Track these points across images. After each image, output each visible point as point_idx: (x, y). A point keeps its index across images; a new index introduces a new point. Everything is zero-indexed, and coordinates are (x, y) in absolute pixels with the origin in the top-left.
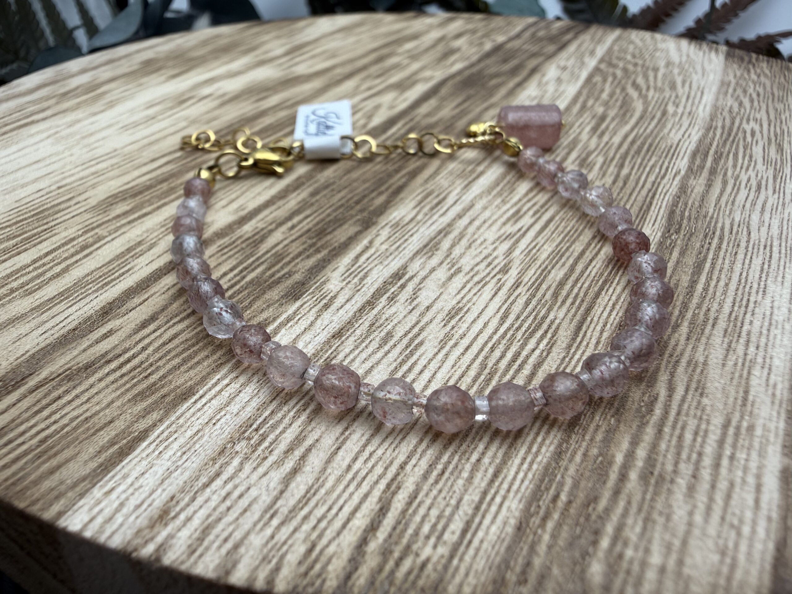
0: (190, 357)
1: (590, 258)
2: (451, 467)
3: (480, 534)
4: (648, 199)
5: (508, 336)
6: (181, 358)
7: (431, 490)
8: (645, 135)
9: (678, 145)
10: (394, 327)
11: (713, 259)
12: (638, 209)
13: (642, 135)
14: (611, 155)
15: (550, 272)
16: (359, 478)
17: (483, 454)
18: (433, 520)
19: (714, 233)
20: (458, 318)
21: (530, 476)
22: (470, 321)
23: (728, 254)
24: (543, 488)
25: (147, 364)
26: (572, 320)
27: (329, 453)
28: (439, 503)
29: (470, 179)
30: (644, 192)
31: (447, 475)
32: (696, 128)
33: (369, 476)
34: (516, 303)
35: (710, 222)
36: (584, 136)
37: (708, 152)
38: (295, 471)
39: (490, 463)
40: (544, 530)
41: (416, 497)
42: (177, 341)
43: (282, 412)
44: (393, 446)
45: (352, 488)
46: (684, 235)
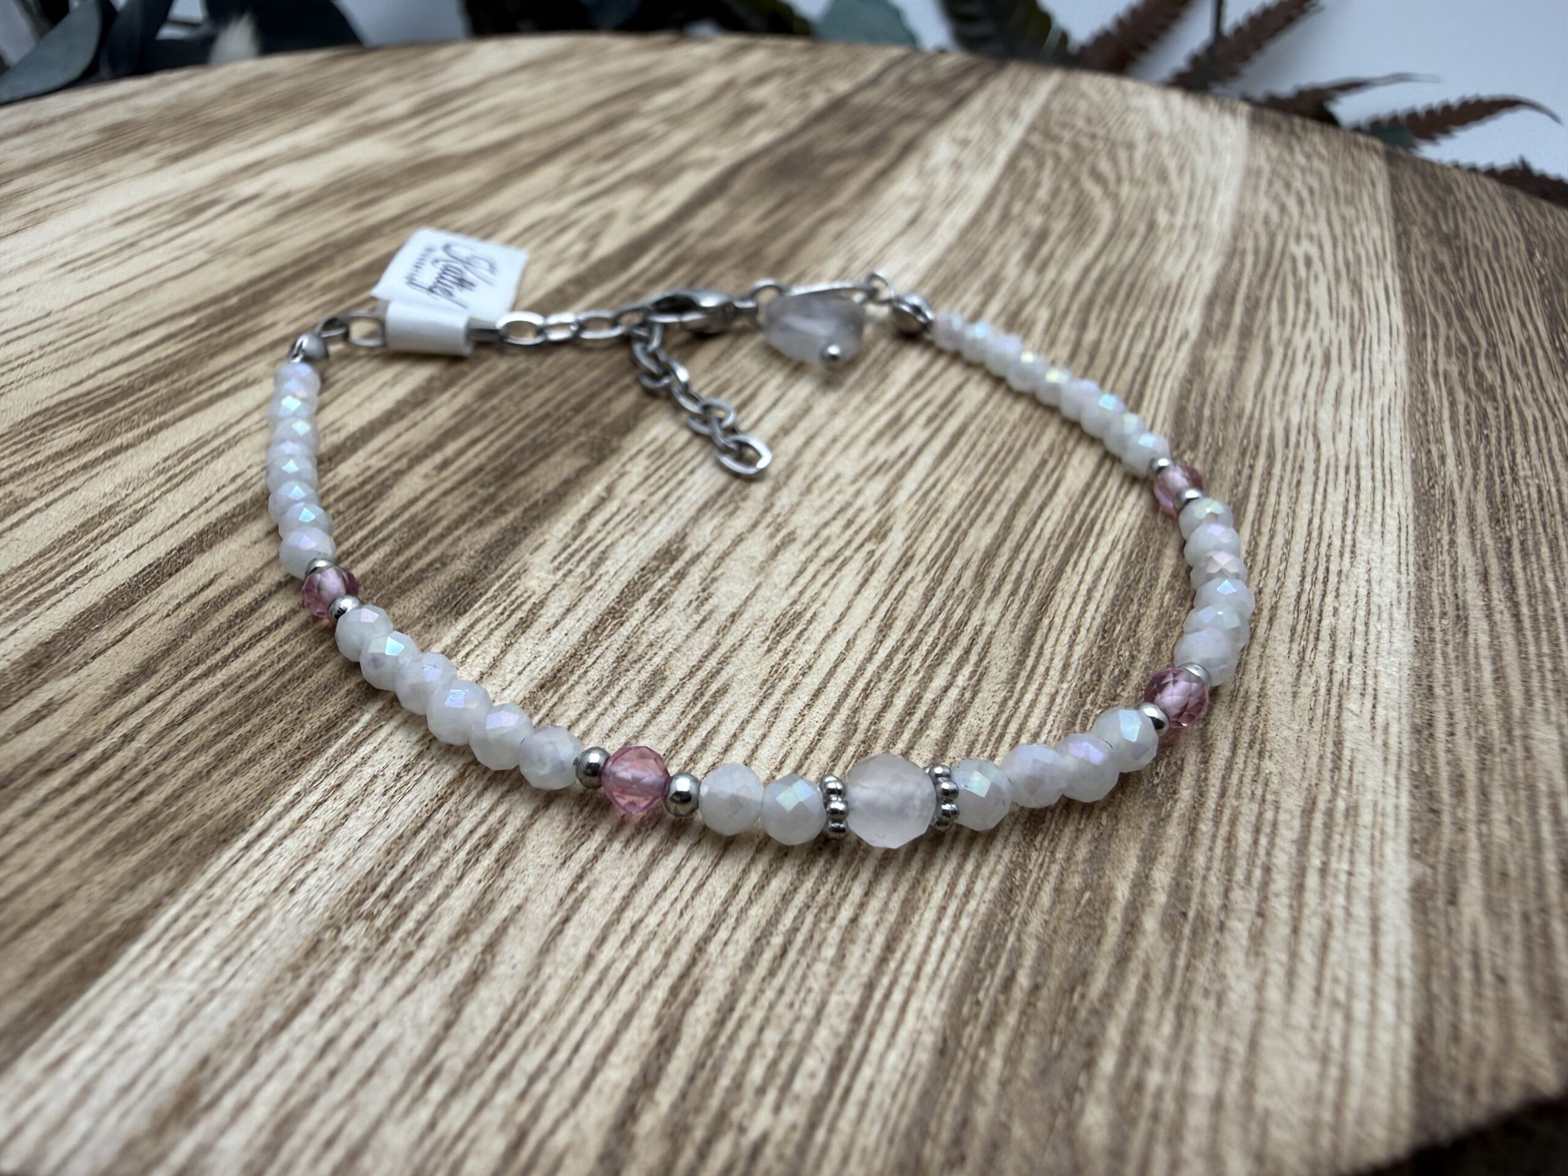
0: (234, 749)
1: (1038, 503)
2: (800, 938)
3: (867, 1072)
4: (1136, 387)
7: (761, 992)
8: (1120, 266)
9: (1179, 285)
10: (667, 660)
11: (1260, 496)
13: (1115, 267)
14: (1063, 304)
15: (965, 534)
16: (612, 980)
17: (862, 905)
18: (771, 1053)
19: (1257, 448)
20: (793, 634)
21: (956, 942)
22: (819, 639)
23: (1285, 486)
24: (982, 965)
26: (1014, 625)
27: (547, 932)
28: (780, 1017)
30: (1128, 374)
31: (792, 955)
32: (1209, 252)
33: (633, 973)
34: (906, 599)
35: (1249, 426)
36: (1011, 271)
37: (1233, 298)
38: (475, 977)
39: (877, 924)
40: (991, 1051)
41: (732, 1009)
42: (200, 718)
43: (441, 854)
44: (679, 906)
45: (598, 1002)
46: (1206, 453)
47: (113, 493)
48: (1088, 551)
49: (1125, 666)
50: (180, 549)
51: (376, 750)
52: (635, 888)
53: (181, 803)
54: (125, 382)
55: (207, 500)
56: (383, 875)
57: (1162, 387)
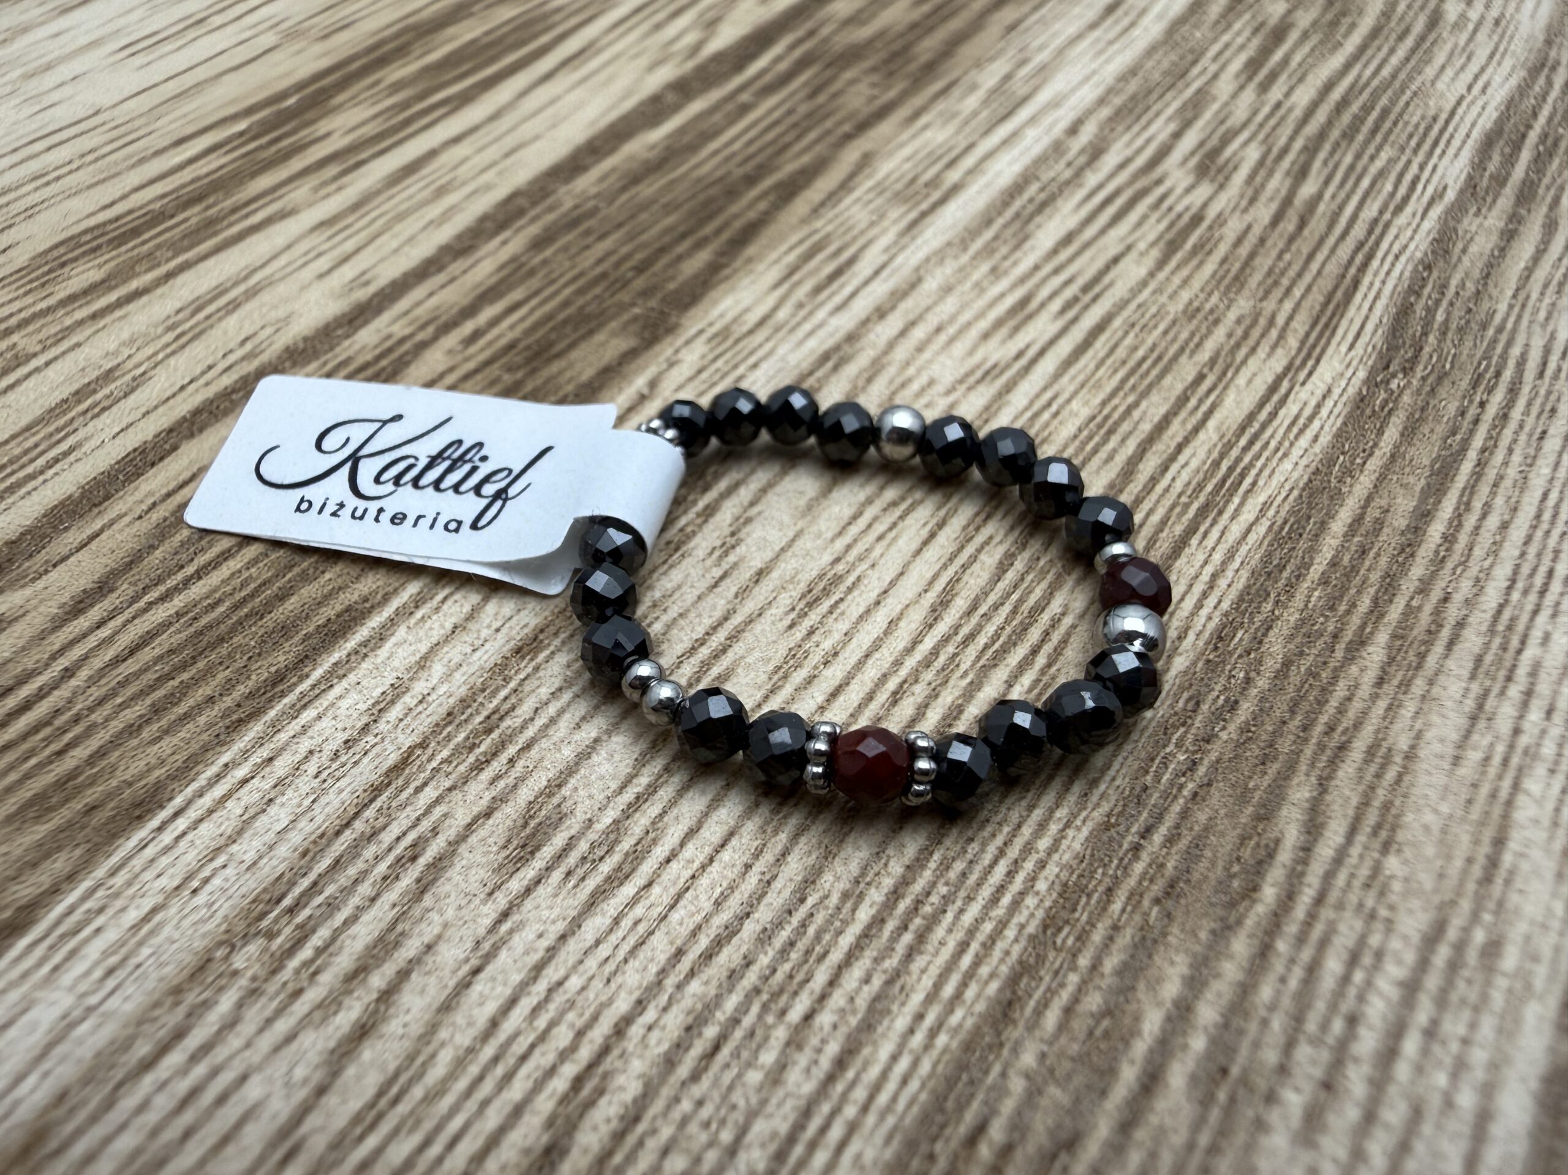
0: (173, 699)
1: (1179, 439)
2: (738, 1034)
4: (1353, 271)
5: (942, 659)
6: (148, 701)
7: (677, 1100)
8: (1375, 83)
9: (1452, 113)
11: (1483, 450)
12: (1321, 299)
13: (1367, 84)
14: (1282, 140)
16: (510, 1060)
19: (1498, 374)
20: (826, 604)
21: (925, 1066)
22: (856, 615)
23: (1523, 437)
24: (949, 1104)
25: (67, 716)
27: (452, 983)
28: (691, 1138)
29: (925, 205)
30: (1344, 252)
31: (723, 1056)
32: (1508, 63)
33: (537, 1052)
34: (976, 567)
35: (1494, 341)
36: (1225, 87)
37: (1524, 136)
38: (363, 1032)
41: (637, 1119)
42: (147, 655)
43: (360, 865)
44: (610, 967)
45: (487, 1087)
46: (1424, 379)
47: (116, 353)
49: (1234, 693)
50: (170, 431)
51: (319, 717)
52: (563, 938)
53: (104, 763)
54: (157, 206)
55: (210, 368)
56: (292, 884)
57: (1388, 273)
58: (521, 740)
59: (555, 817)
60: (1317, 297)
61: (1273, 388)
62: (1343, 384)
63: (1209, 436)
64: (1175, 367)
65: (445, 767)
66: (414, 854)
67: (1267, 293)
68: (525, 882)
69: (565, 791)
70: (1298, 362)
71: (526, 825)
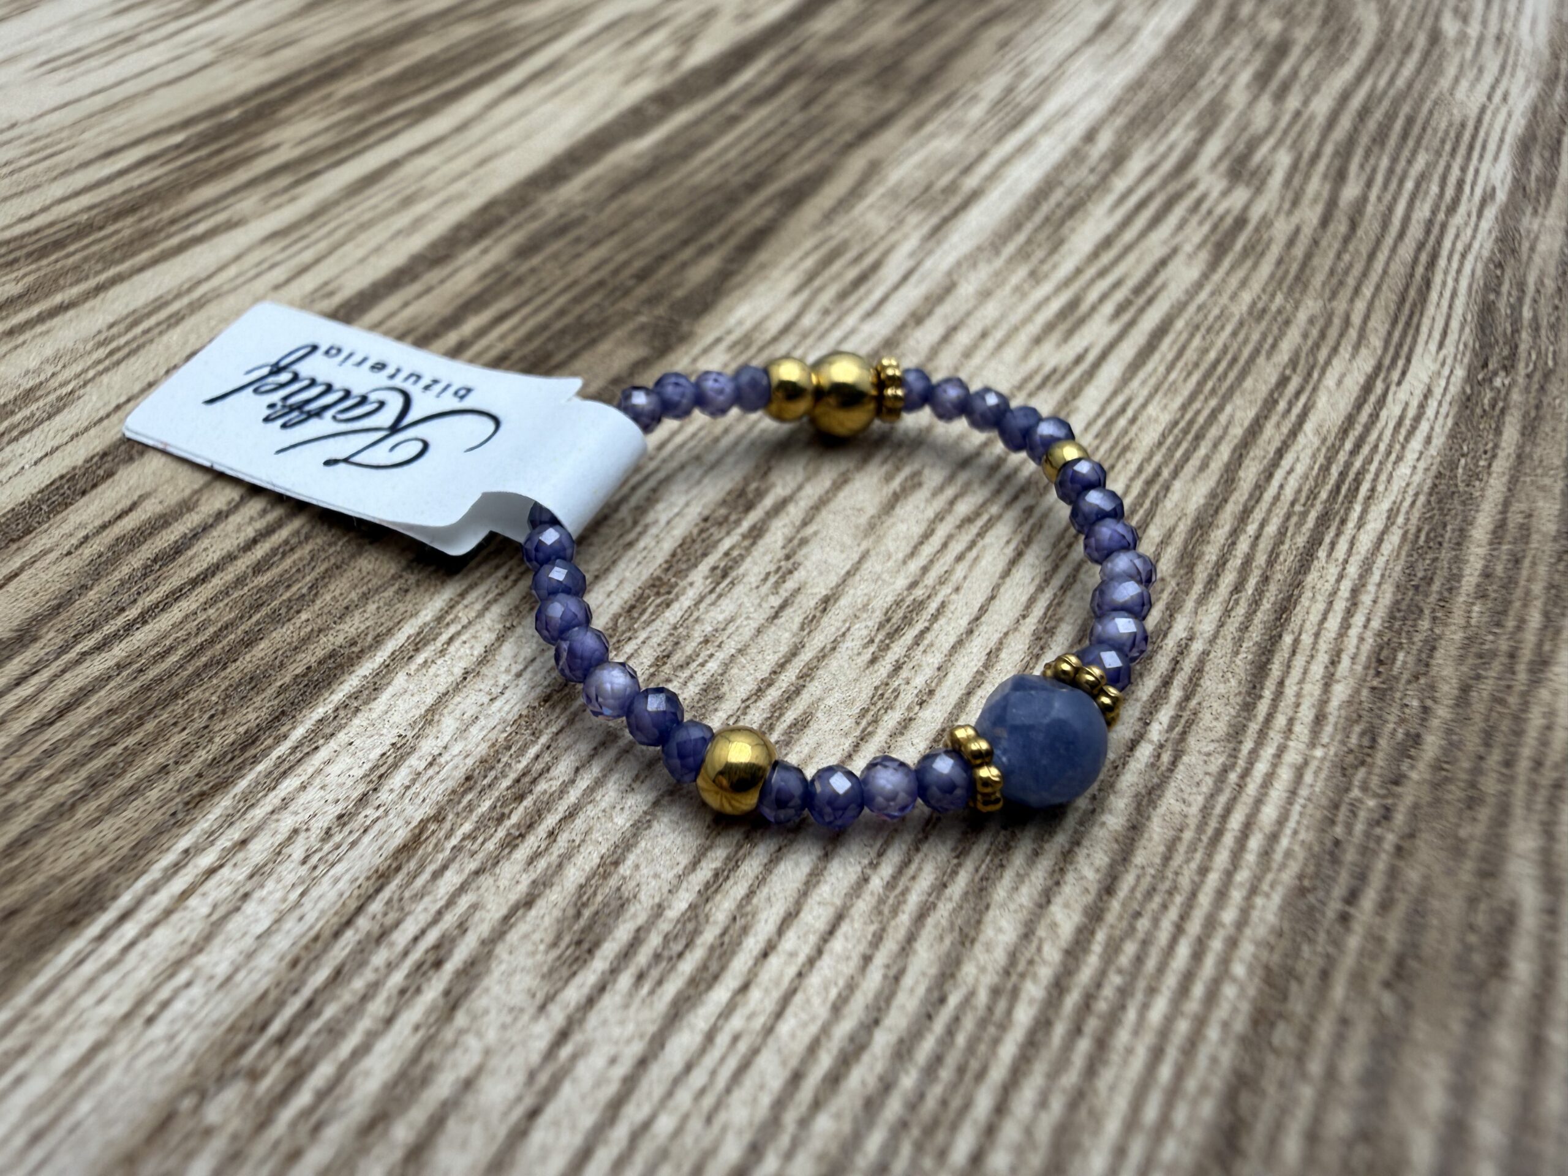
1: (1276, 444)
4: (1420, 270)
8: (1392, 92)
9: (1479, 121)
10: (726, 666)
12: (1395, 298)
13: (1385, 92)
14: (1311, 145)
15: (1167, 488)
20: (910, 635)
22: (946, 647)
26: (1238, 642)
27: (504, 1129)
29: (945, 211)
30: (1406, 250)
32: (1521, 76)
36: (1238, 96)
37: (1557, 143)
43: (368, 975)
44: (707, 1100)
46: (1529, 376)
47: (38, 370)
48: (1351, 524)
49: (1414, 726)
50: (104, 455)
51: (303, 787)
52: (643, 1062)
56: (280, 1004)
57: (1459, 271)
58: (562, 808)
59: (614, 904)
60: (1388, 297)
61: (1367, 388)
62: (1443, 383)
63: (1308, 438)
64: (1254, 369)
65: (468, 844)
66: (436, 960)
67: (1334, 295)
68: (586, 990)
69: (625, 869)
70: (1387, 362)
71: (578, 915)
